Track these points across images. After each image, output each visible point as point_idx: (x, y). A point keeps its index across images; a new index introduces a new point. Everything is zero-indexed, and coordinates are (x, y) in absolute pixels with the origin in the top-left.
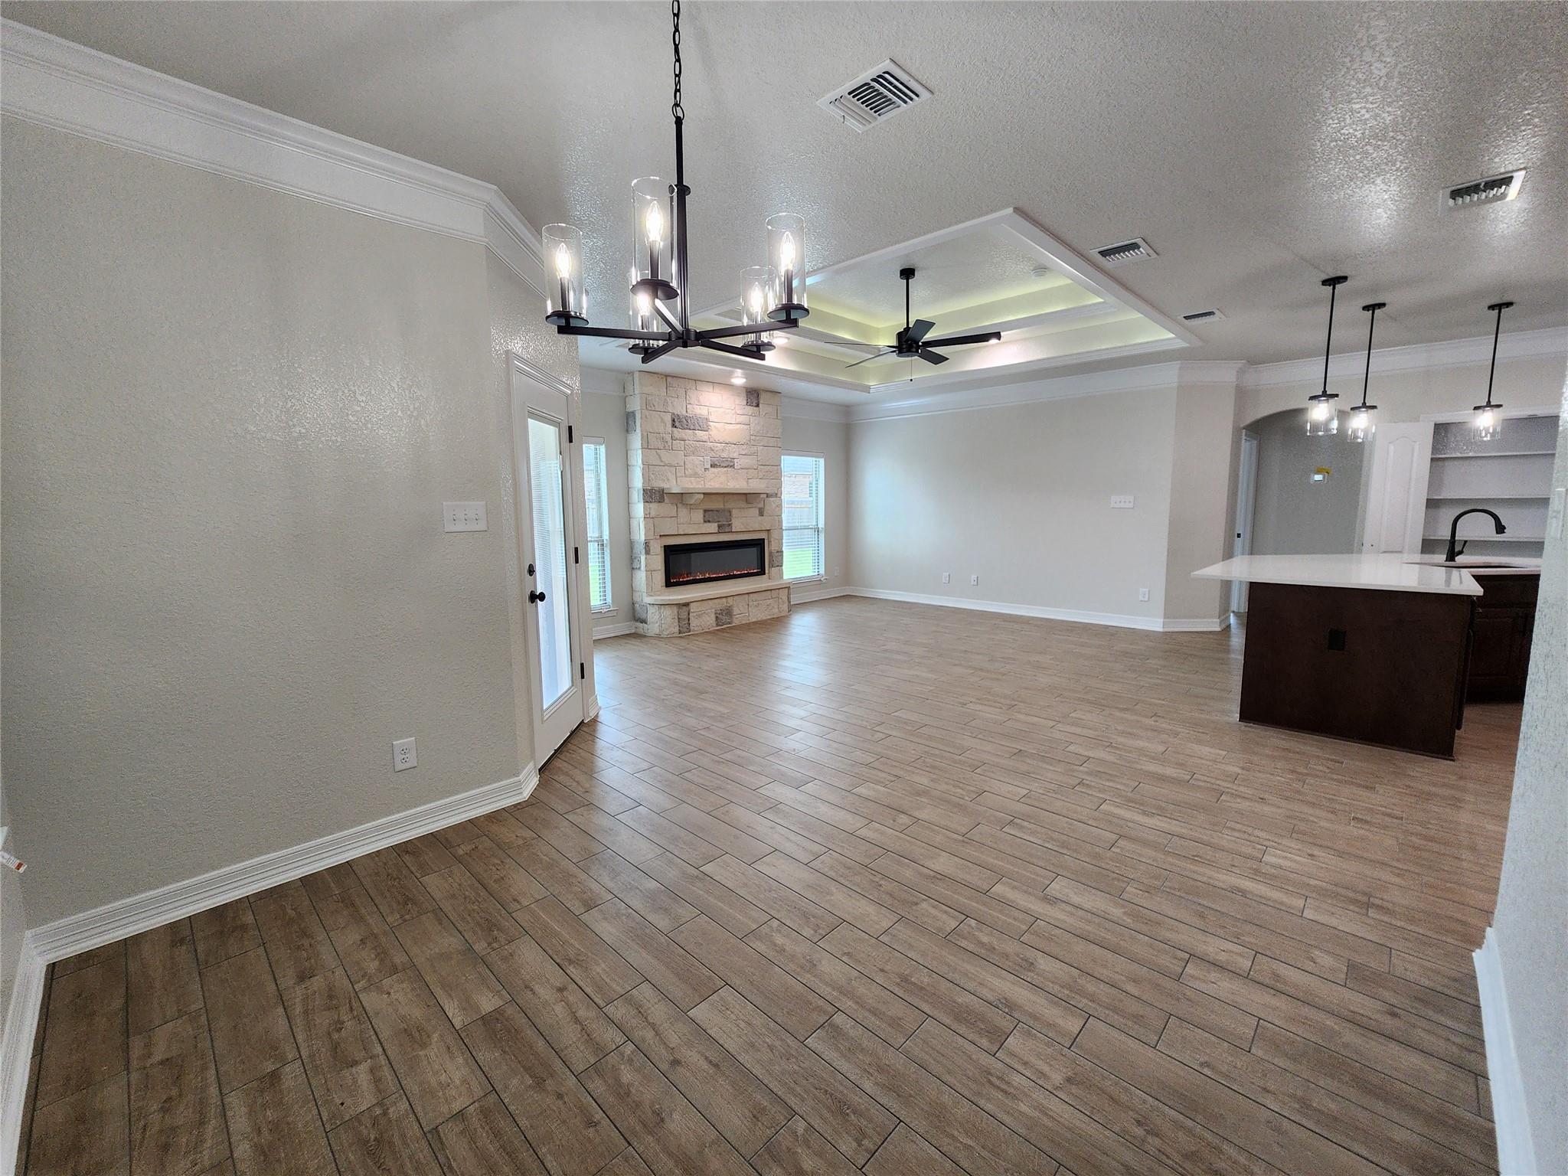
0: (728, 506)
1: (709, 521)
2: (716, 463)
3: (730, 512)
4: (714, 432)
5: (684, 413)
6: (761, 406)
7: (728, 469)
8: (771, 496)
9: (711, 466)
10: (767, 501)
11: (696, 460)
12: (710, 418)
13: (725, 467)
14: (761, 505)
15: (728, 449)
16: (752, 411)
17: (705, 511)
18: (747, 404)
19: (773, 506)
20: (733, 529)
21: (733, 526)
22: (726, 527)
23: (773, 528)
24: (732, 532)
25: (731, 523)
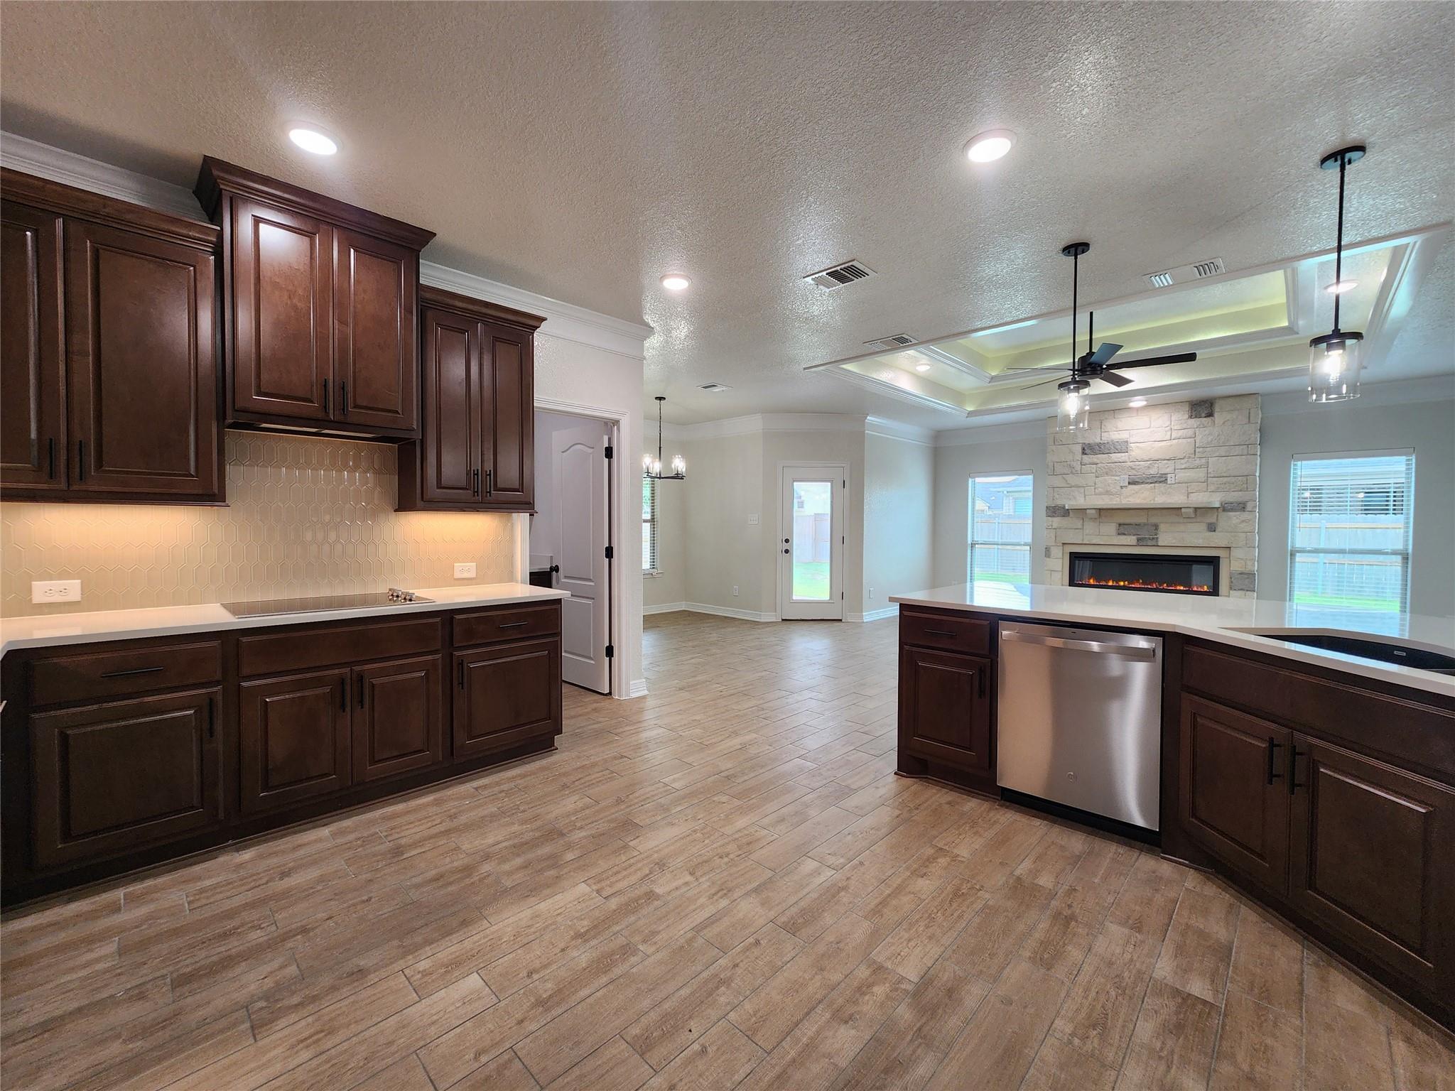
0: (1153, 520)
1: (1124, 534)
2: (1137, 480)
3: (1156, 527)
4: (1136, 451)
5: (1098, 440)
6: (1216, 415)
7: (1156, 485)
8: (1232, 510)
9: (1129, 483)
10: (1223, 516)
11: (1109, 479)
12: (1132, 440)
13: (1151, 483)
14: (1213, 520)
15: (1157, 465)
16: (1198, 423)
17: (1120, 525)
18: (1191, 417)
19: (1235, 521)
20: (1159, 543)
21: (1159, 540)
22: (1149, 540)
23: (1234, 545)
24: (1157, 546)
25: (1156, 537)
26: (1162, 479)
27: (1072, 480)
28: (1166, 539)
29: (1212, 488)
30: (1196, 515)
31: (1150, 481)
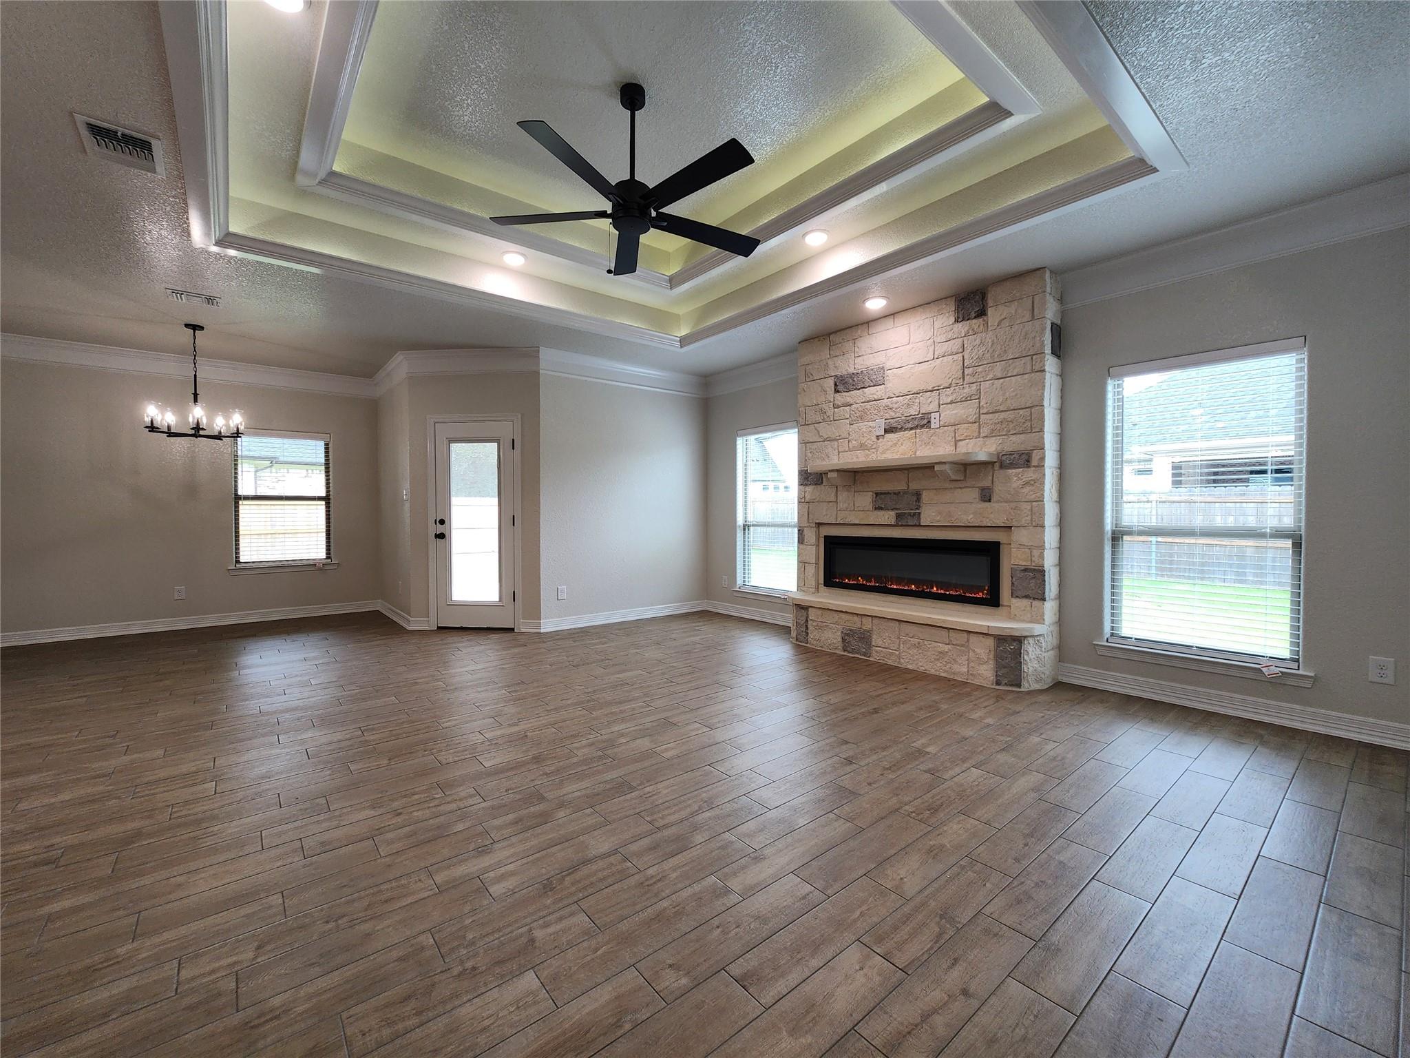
0: (914, 486)
1: (881, 509)
2: (895, 425)
3: (918, 495)
4: (896, 383)
5: (851, 370)
6: (990, 312)
7: (918, 431)
8: (1012, 465)
9: (886, 431)
10: (1000, 474)
11: (863, 426)
12: (888, 365)
13: (912, 429)
14: (986, 483)
15: (917, 400)
16: (966, 329)
17: (877, 494)
18: (957, 321)
19: (1016, 483)
20: (922, 521)
21: (922, 516)
22: (909, 517)
23: (1014, 524)
24: (920, 525)
25: (918, 511)
26: (923, 422)
27: (825, 430)
28: (929, 515)
29: (985, 431)
30: (965, 476)
31: (909, 425)
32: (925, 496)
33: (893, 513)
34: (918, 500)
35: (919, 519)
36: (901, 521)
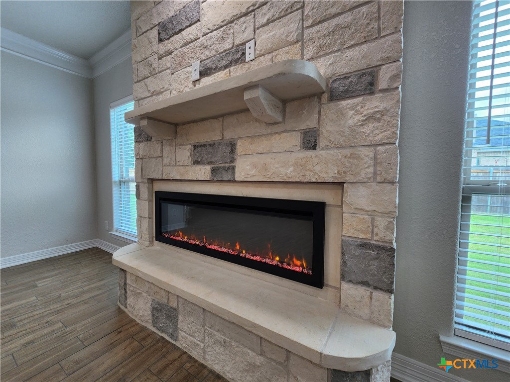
0: (229, 135)
1: (198, 162)
2: (210, 65)
3: (232, 146)
4: (210, 15)
5: (171, 14)
7: (232, 68)
8: (347, 94)
9: (201, 75)
11: (183, 73)
13: (226, 67)
14: (311, 123)
15: (231, 30)
17: (195, 147)
19: (353, 119)
20: (236, 175)
21: (236, 169)
22: (224, 172)
23: (349, 178)
24: (234, 181)
25: (232, 164)
26: (237, 56)
27: (152, 84)
28: (244, 168)
30: (284, 117)
31: (224, 63)
32: (240, 147)
33: (208, 168)
34: (233, 151)
35: (234, 173)
36: (216, 176)
